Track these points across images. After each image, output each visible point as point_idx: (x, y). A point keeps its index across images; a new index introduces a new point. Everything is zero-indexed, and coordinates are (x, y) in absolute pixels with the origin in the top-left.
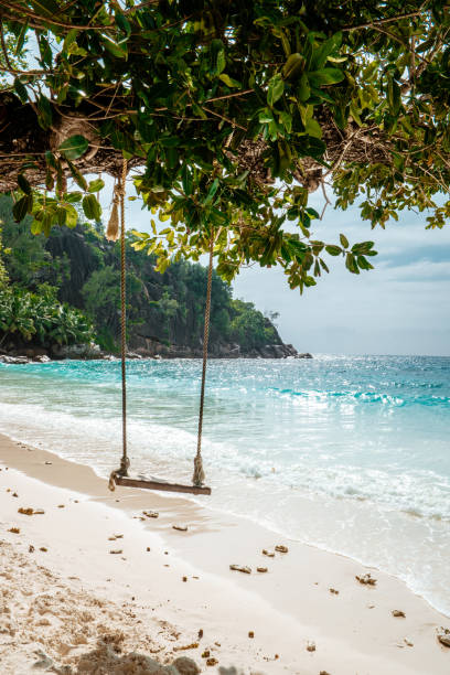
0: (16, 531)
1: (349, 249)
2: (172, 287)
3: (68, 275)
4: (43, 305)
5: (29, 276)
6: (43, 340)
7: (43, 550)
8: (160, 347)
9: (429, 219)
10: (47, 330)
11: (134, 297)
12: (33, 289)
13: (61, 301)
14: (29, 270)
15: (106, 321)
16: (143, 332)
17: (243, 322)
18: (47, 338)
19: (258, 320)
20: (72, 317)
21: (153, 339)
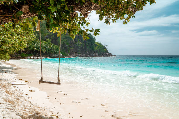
0: (27, 94)
1: (94, 31)
2: (80, 39)
3: (54, 37)
4: (48, 44)
5: (44, 37)
6: (48, 53)
7: (31, 98)
8: (77, 54)
9: (123, 22)
10: (49, 50)
11: (71, 42)
12: (45, 40)
13: (52, 43)
14: (44, 35)
15: (64, 48)
16: (73, 51)
17: (98, 47)
18: (49, 52)
19: (102, 47)
20: (55, 47)
21: (75, 52)
